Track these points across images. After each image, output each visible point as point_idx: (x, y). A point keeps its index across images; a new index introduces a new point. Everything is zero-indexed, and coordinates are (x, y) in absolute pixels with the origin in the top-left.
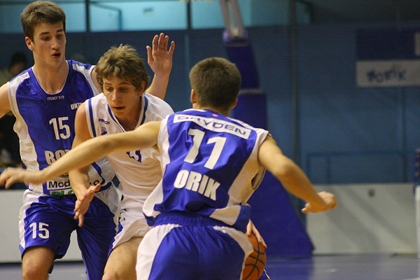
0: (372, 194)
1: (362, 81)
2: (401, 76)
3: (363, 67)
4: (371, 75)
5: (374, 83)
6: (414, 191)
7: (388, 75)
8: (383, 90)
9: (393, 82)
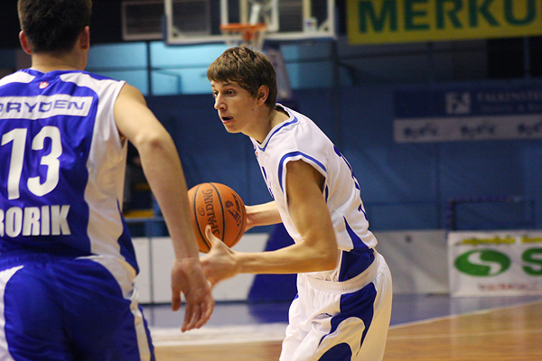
0: (409, 239)
1: (400, 137)
2: (434, 132)
3: (400, 125)
4: (408, 132)
5: (410, 139)
6: (446, 237)
7: (422, 131)
8: (418, 146)
9: (427, 138)
